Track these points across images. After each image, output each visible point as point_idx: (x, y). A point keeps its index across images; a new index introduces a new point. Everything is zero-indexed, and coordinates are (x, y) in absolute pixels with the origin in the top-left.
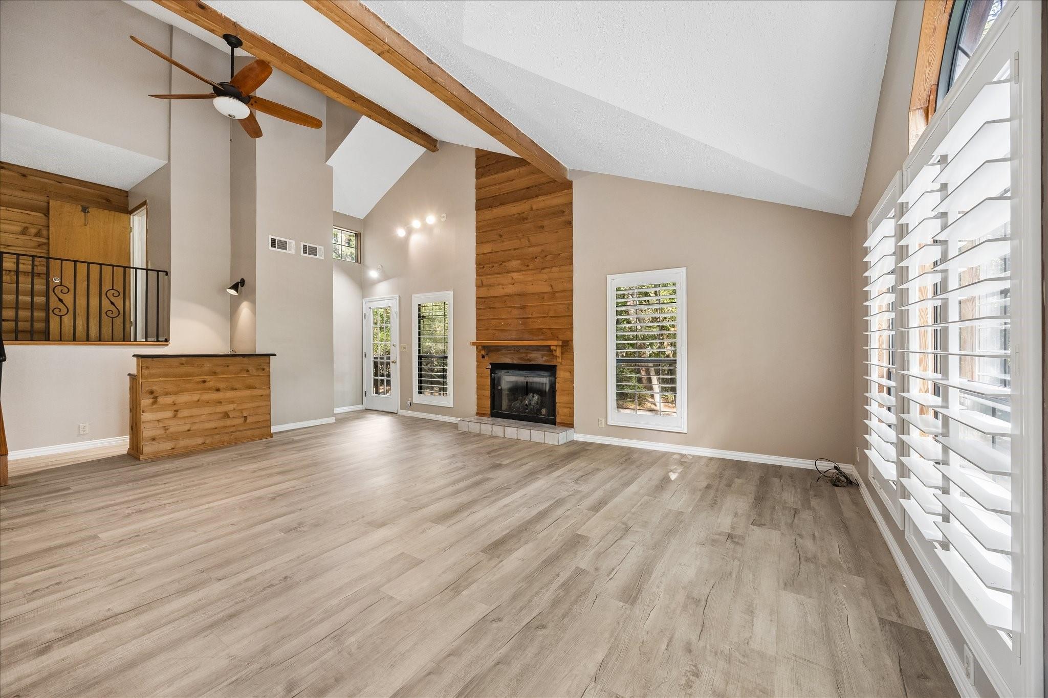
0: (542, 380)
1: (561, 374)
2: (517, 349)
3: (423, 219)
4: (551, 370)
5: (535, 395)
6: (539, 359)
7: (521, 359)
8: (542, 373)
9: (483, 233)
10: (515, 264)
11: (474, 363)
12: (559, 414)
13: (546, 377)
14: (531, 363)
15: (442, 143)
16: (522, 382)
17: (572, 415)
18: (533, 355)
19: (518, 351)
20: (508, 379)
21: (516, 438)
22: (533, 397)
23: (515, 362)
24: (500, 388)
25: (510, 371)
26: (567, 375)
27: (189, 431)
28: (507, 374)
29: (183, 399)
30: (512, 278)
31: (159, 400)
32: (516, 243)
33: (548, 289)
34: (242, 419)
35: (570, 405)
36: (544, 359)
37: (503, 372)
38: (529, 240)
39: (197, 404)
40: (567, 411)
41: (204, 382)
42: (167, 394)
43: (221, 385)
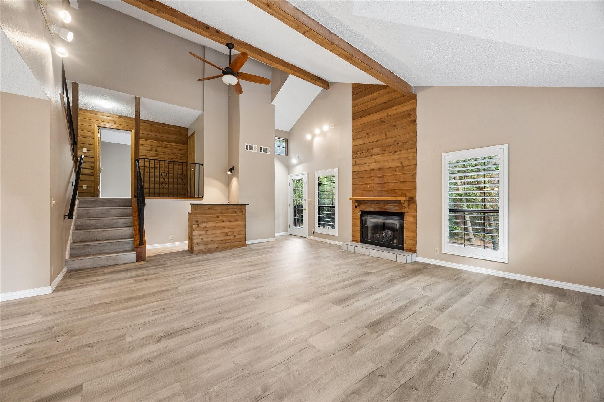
0: (395, 222)
1: (408, 219)
2: (378, 202)
3: (321, 128)
4: (401, 216)
5: (389, 231)
6: (393, 208)
7: (380, 208)
8: (394, 217)
9: (356, 133)
10: (376, 150)
11: (351, 211)
12: (406, 243)
13: (397, 220)
14: (387, 211)
15: (332, 83)
16: (381, 223)
17: (415, 245)
18: (388, 206)
19: (378, 204)
20: (372, 221)
21: (377, 257)
22: (388, 232)
23: (377, 210)
24: (366, 225)
25: (373, 216)
26: (412, 219)
27: (211, 241)
28: (371, 217)
29: (209, 225)
30: (375, 159)
31: (200, 225)
32: (377, 137)
33: (399, 164)
34: (234, 236)
35: (413, 239)
36: (396, 209)
37: (369, 216)
38: (386, 135)
39: (215, 228)
40: (411, 242)
41: (218, 217)
42: (203, 223)
43: (225, 219)
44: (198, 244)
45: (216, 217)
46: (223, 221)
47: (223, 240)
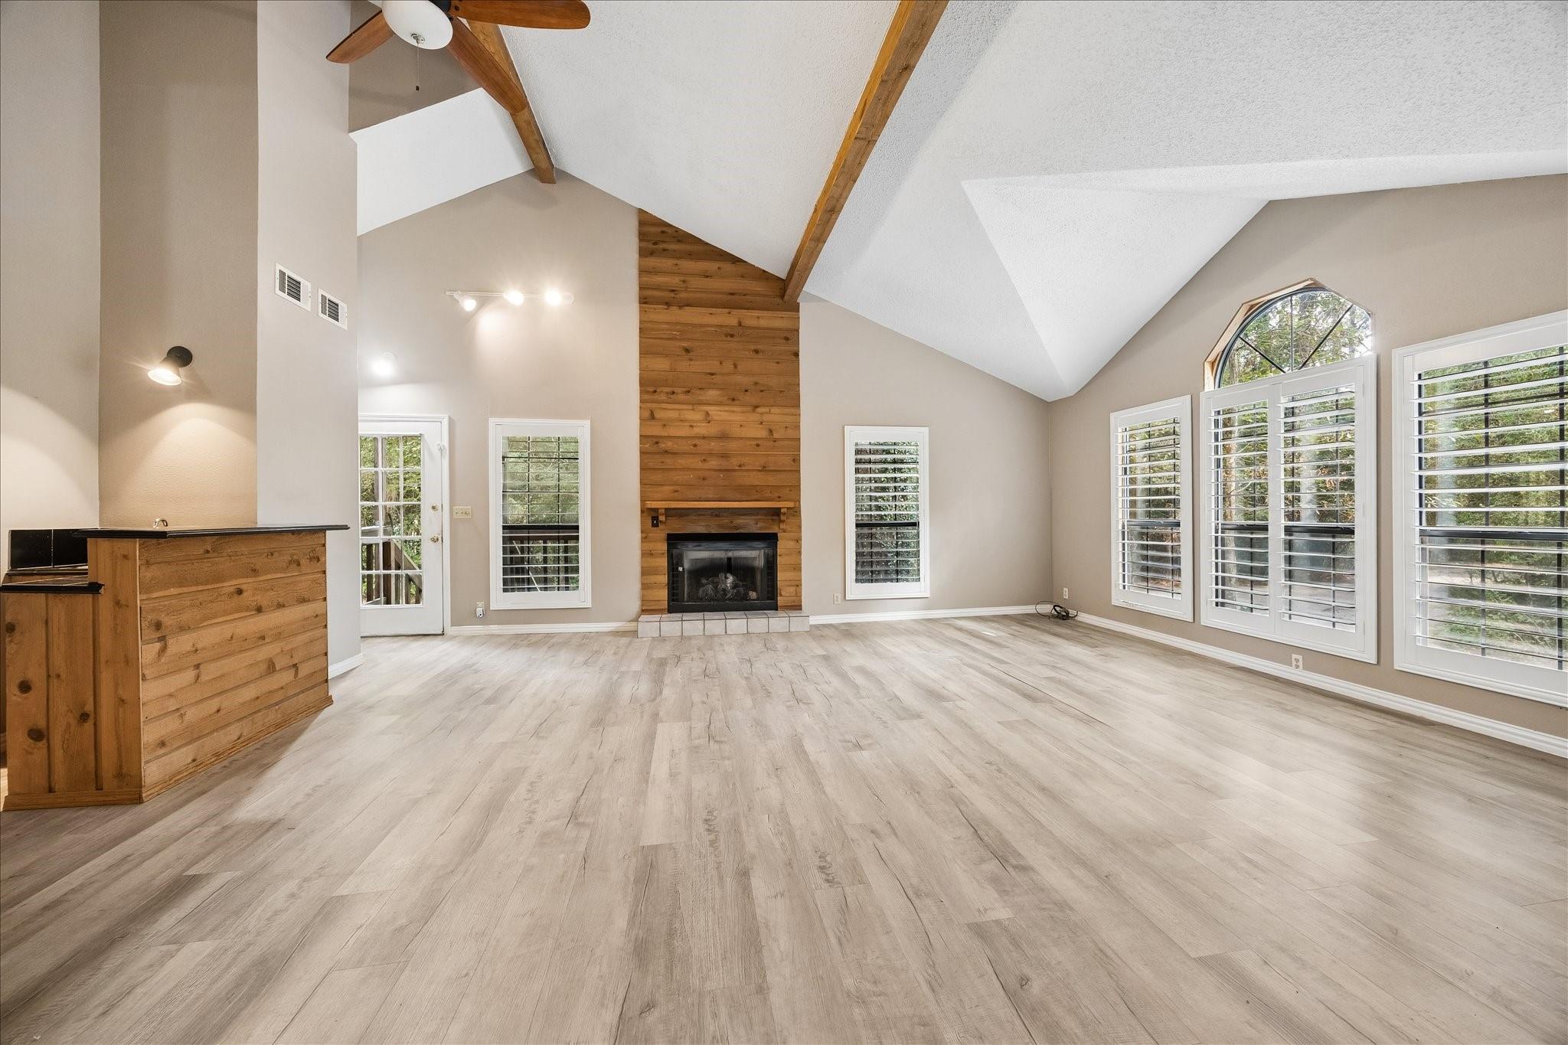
0: (754, 555)
1: (783, 546)
2: (717, 513)
4: (771, 539)
5: (728, 575)
6: (752, 526)
7: (720, 526)
8: (756, 544)
9: (650, 343)
10: (712, 394)
11: (637, 535)
12: (781, 595)
13: (760, 549)
14: (738, 532)
16: (721, 559)
17: (798, 595)
18: (740, 521)
19: (717, 516)
20: (695, 555)
22: (726, 578)
23: (713, 531)
24: (680, 569)
25: (702, 544)
26: (791, 544)
27: (218, 711)
28: (698, 548)
29: (209, 636)
30: (707, 412)
31: (171, 642)
32: (712, 365)
33: (764, 434)
34: (293, 671)
35: (796, 583)
36: (759, 526)
37: (691, 545)
38: (735, 366)
39: (232, 647)
40: (792, 589)
41: (240, 592)
42: (183, 629)
43: (262, 599)
44: (163, 744)
45: (230, 595)
46: (259, 610)
47: (258, 698)
